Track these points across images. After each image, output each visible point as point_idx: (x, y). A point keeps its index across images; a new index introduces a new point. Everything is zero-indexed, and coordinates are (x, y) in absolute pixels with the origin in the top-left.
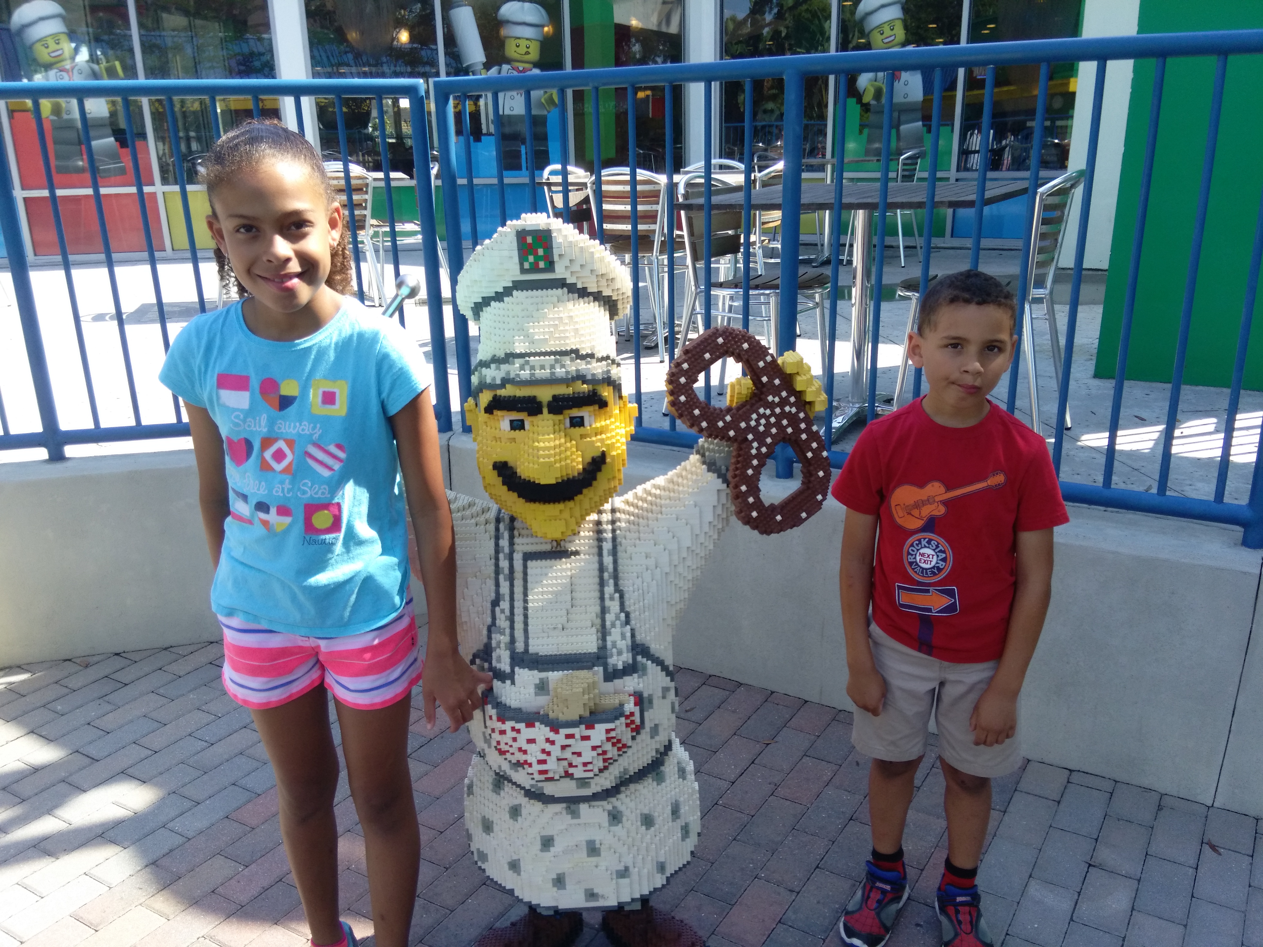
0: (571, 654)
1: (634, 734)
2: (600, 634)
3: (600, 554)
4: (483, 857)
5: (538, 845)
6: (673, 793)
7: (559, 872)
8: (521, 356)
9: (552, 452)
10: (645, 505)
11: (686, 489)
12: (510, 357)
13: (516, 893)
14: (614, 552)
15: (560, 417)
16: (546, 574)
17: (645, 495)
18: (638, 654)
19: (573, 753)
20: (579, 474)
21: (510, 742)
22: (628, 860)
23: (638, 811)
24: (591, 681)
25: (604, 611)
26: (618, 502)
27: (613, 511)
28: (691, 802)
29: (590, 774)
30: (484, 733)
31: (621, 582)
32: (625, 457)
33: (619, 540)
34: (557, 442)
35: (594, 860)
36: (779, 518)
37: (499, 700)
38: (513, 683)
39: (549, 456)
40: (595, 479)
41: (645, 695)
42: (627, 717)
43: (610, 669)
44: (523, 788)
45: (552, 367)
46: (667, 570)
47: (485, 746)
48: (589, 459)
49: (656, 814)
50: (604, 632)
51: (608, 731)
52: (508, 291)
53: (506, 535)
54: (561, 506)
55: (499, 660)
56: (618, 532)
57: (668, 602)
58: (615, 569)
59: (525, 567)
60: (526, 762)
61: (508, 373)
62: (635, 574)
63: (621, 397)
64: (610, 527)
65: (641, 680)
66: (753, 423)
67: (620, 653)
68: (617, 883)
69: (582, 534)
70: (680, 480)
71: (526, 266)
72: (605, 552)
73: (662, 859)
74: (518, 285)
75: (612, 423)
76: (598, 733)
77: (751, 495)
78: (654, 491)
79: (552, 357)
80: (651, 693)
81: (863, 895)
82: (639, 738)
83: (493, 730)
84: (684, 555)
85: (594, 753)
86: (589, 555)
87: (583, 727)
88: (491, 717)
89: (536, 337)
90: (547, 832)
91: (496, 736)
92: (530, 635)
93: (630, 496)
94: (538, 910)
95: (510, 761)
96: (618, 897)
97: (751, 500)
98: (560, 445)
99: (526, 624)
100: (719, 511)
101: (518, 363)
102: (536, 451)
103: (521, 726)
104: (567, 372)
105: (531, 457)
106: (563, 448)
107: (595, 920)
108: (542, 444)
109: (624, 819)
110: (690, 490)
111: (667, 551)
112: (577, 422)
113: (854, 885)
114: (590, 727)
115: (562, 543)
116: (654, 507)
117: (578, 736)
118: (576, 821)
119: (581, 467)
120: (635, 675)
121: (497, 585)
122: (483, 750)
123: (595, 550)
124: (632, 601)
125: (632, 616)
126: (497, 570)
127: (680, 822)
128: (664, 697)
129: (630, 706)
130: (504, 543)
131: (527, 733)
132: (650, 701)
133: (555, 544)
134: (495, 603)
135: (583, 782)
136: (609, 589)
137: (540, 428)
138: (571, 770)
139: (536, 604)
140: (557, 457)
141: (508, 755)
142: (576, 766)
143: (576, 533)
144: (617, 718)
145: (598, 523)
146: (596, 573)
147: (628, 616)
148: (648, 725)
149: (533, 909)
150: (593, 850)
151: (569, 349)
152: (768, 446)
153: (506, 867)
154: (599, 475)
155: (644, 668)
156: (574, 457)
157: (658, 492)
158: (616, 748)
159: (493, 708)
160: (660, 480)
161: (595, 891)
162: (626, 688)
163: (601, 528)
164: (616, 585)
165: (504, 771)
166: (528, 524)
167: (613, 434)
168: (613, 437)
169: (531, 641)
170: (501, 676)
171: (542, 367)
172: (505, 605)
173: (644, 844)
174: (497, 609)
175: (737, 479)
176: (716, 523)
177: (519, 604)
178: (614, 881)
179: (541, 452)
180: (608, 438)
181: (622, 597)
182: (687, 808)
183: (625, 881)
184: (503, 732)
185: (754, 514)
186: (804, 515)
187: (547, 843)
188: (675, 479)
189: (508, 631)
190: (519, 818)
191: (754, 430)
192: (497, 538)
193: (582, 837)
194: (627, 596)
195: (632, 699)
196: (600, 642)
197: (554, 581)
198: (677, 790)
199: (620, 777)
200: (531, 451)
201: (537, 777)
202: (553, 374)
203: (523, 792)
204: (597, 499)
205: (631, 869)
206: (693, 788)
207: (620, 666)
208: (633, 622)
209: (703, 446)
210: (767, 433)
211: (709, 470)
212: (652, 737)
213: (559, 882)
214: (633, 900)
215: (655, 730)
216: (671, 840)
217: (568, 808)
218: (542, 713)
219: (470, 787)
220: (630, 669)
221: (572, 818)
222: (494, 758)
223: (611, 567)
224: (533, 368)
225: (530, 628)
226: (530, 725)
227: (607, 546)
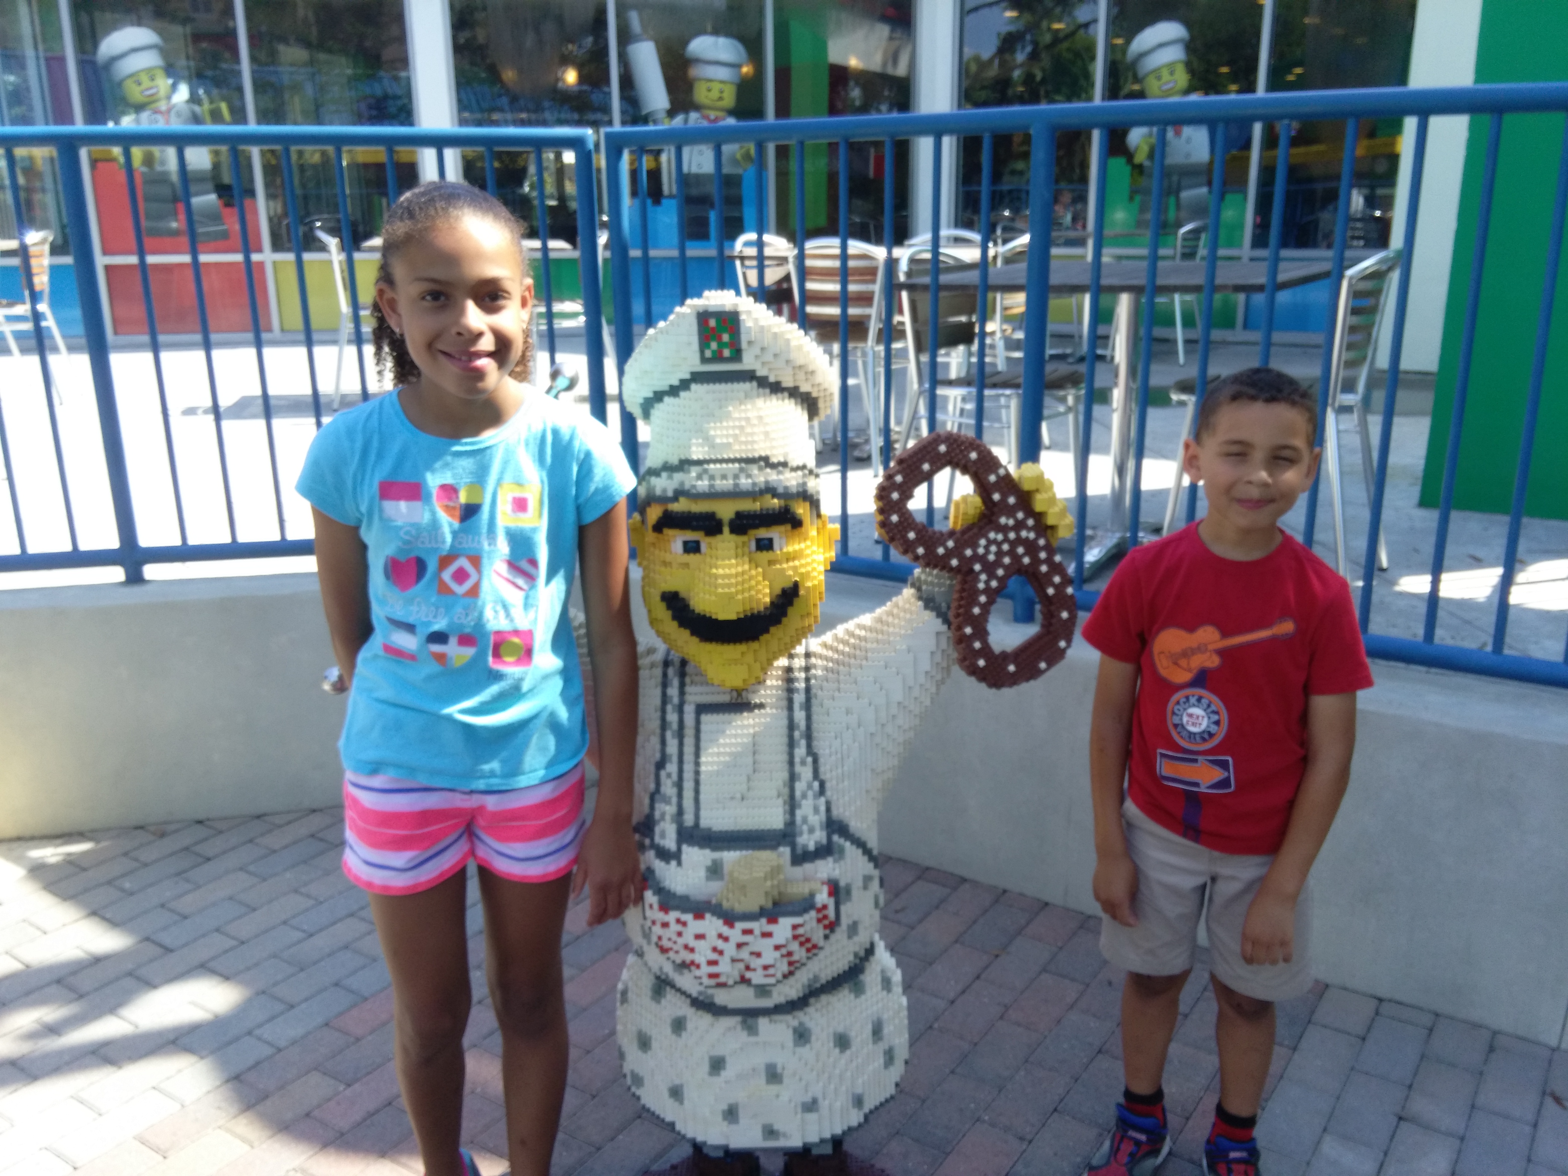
0: (751, 831)
1: (827, 932)
2: (787, 807)
3: (790, 708)
4: (638, 1080)
5: (706, 1067)
6: (875, 1008)
7: (732, 1101)
8: (699, 463)
9: (733, 581)
10: (847, 649)
11: (897, 630)
12: (685, 464)
13: (678, 1127)
14: (808, 706)
15: (744, 538)
16: (723, 732)
17: (847, 637)
18: (833, 832)
19: (752, 953)
20: (766, 608)
21: (674, 937)
22: (816, 1090)
23: (831, 1030)
24: (775, 863)
25: (793, 777)
26: (814, 644)
27: (808, 655)
28: (897, 1021)
29: (772, 981)
30: (642, 927)
31: (815, 743)
32: (823, 589)
33: (814, 691)
34: (740, 569)
35: (774, 1089)
36: (1012, 668)
37: (662, 885)
38: (679, 864)
39: (729, 586)
40: (785, 614)
41: (842, 884)
42: (819, 911)
43: (799, 851)
44: (688, 996)
45: (736, 477)
46: (872, 729)
47: (644, 942)
48: (778, 591)
49: (853, 1034)
50: (792, 804)
51: (795, 927)
52: (685, 385)
53: (676, 682)
54: (741, 648)
55: (663, 835)
56: (813, 681)
57: (873, 770)
58: (809, 727)
59: (698, 722)
60: (692, 963)
61: (682, 484)
62: (833, 734)
63: (819, 516)
64: (803, 675)
65: (837, 865)
66: (981, 551)
67: (811, 831)
68: (803, 1120)
69: (769, 683)
70: (890, 619)
71: (708, 354)
72: (796, 706)
73: (859, 1091)
74: (697, 378)
75: (807, 547)
76: (783, 929)
77: (978, 639)
78: (857, 632)
79: (737, 465)
80: (849, 881)
81: (1112, 1146)
82: (833, 938)
83: (654, 923)
84: (894, 710)
85: (777, 954)
86: (777, 708)
87: (764, 921)
88: (651, 906)
89: (718, 441)
90: (718, 1052)
91: (657, 930)
92: (703, 805)
93: (828, 637)
94: (705, 1150)
95: (674, 962)
96: (803, 1136)
97: (977, 645)
98: (743, 573)
99: (697, 791)
100: (938, 658)
101: (694, 472)
102: (713, 580)
103: (688, 917)
104: (754, 484)
105: (707, 587)
106: (746, 577)
107: (774, 1165)
108: (721, 571)
109: (813, 1038)
110: (903, 632)
111: (872, 707)
112: (765, 545)
113: (1100, 1135)
114: (773, 920)
115: (744, 694)
116: (858, 652)
117: (757, 932)
118: (753, 1039)
119: (768, 600)
120: (830, 860)
121: (663, 743)
122: (641, 947)
123: (784, 703)
124: (828, 767)
125: (828, 785)
126: (664, 725)
127: (883, 1046)
128: (865, 887)
129: (822, 897)
130: (673, 691)
131: (695, 926)
132: (848, 891)
133: (735, 694)
134: (660, 765)
135: (763, 990)
136: (800, 751)
137: (720, 552)
138: (748, 975)
139: (710, 768)
140: (740, 588)
141: (671, 954)
142: (754, 970)
143: (761, 682)
144: (805, 910)
145: (789, 670)
146: (784, 731)
147: (822, 785)
148: (845, 921)
149: (698, 1148)
150: (773, 1075)
151: (757, 455)
152: (1000, 580)
153: (666, 1094)
154: (791, 611)
155: (842, 851)
156: (760, 587)
157: (863, 633)
158: (803, 951)
159: (654, 894)
160: (866, 619)
161: (776, 1127)
162: (819, 875)
163: (792, 676)
164: (809, 746)
165: (667, 975)
166: (703, 668)
167: (809, 560)
168: (808, 564)
169: (703, 813)
170: (665, 855)
171: (724, 477)
172: (672, 768)
173: (837, 1071)
174: (663, 774)
175: (960, 619)
176: (934, 673)
177: (688, 768)
178: (799, 1116)
179: (720, 581)
180: (802, 566)
181: (815, 761)
182: (892, 1028)
183: (812, 1117)
184: (665, 925)
185: (981, 663)
186: (1043, 665)
187: (717, 1065)
188: (884, 618)
189: (674, 800)
190: (684, 1034)
191: (982, 559)
192: (665, 685)
193: (760, 1059)
194: (822, 761)
195: (825, 889)
196: (788, 816)
197: (733, 741)
198: (880, 1005)
199: (809, 986)
200: (707, 579)
201: (706, 981)
202: (736, 485)
203: (688, 1001)
204: (787, 640)
205: (820, 1101)
206: (900, 1005)
207: (812, 847)
208: (828, 793)
209: (919, 579)
210: (998, 563)
211: (926, 607)
212: (850, 937)
213: (731, 1114)
214: (823, 1141)
215: (853, 929)
216: (871, 1068)
217: (744, 1022)
218: (714, 901)
219: (624, 993)
220: (824, 851)
221: (749, 1035)
222: (654, 957)
223: (803, 724)
224: (712, 478)
225: (702, 797)
226: (699, 916)
227: (799, 698)
